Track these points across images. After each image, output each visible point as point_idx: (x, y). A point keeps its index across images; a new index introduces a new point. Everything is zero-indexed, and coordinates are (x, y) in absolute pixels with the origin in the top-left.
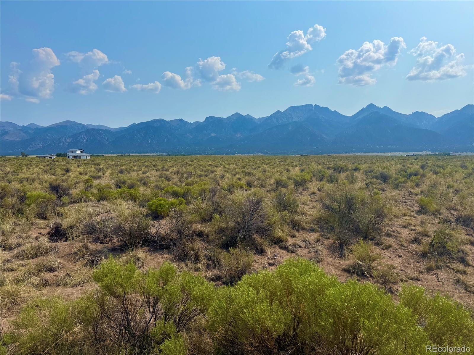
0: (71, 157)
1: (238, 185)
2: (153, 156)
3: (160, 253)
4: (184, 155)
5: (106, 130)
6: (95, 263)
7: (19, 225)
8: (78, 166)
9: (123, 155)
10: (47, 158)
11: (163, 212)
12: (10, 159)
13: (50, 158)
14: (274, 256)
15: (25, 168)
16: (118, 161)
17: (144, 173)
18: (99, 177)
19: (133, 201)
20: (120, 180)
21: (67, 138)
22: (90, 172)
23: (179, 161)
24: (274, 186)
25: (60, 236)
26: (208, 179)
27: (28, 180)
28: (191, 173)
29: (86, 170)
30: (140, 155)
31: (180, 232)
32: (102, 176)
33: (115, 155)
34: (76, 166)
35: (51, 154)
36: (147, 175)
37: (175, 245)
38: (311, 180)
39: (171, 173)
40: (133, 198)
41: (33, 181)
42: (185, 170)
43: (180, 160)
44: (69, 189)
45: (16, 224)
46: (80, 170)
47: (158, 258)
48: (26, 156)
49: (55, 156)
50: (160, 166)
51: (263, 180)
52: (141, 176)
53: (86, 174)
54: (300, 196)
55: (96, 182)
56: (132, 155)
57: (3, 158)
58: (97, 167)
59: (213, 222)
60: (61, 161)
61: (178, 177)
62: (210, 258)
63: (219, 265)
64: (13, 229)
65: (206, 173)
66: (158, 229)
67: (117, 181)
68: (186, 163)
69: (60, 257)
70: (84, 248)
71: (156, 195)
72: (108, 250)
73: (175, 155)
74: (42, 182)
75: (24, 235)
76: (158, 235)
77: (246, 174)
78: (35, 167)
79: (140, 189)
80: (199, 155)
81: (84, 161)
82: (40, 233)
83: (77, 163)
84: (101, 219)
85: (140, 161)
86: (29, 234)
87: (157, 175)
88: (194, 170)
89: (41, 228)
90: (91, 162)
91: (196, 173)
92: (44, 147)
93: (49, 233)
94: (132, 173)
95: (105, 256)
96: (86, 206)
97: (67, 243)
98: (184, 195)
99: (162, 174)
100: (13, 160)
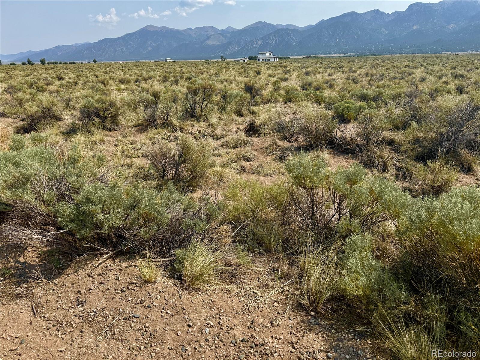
0: (261, 60)
1: (444, 90)
2: (339, 57)
3: (344, 157)
4: (375, 55)
5: (294, 29)
6: (283, 159)
7: (223, 120)
8: (268, 69)
9: (308, 57)
10: (241, 61)
11: (350, 115)
12: (213, 62)
13: (243, 61)
15: (224, 71)
16: (304, 63)
17: (329, 75)
18: (285, 80)
19: (318, 104)
20: (307, 82)
21: (258, 41)
22: (278, 74)
23: (368, 62)
25: (254, 132)
26: (403, 82)
27: (227, 82)
28: (383, 75)
29: (274, 72)
30: (326, 56)
31: (367, 138)
32: (289, 78)
33: (301, 57)
34: (266, 68)
35: (244, 57)
36: (333, 77)
37: (361, 150)
39: (359, 75)
40: (318, 101)
41: (231, 83)
42: (375, 72)
43: (370, 60)
44: (260, 90)
45: (221, 119)
46: (269, 72)
47: (342, 161)
48: (225, 60)
49: (247, 59)
50: (347, 67)
52: (327, 78)
53: (274, 76)
55: (283, 84)
56: (317, 57)
57: (208, 62)
58: (284, 69)
59: (408, 130)
60: (252, 63)
61: (367, 79)
62: (401, 169)
63: (410, 177)
64: (219, 123)
65: (401, 75)
66: (344, 133)
67: (303, 82)
68: (377, 64)
69: (254, 150)
70: (273, 144)
71: (343, 98)
72: (295, 148)
73: (364, 55)
74: (238, 83)
75: (227, 129)
76: (343, 138)
77: (456, 76)
78: (232, 69)
79: (325, 91)
80: (393, 54)
81: (272, 63)
82: (238, 128)
83: (266, 66)
84: (288, 119)
85: (325, 62)
86: (231, 128)
87: (343, 77)
88: (386, 72)
89: (239, 124)
90: (278, 64)
91: (388, 75)
92: (238, 51)
93: (245, 129)
94: (317, 75)
95: (292, 153)
96: (275, 107)
97: (260, 138)
98: (375, 98)
99: (349, 76)
100: (215, 63)
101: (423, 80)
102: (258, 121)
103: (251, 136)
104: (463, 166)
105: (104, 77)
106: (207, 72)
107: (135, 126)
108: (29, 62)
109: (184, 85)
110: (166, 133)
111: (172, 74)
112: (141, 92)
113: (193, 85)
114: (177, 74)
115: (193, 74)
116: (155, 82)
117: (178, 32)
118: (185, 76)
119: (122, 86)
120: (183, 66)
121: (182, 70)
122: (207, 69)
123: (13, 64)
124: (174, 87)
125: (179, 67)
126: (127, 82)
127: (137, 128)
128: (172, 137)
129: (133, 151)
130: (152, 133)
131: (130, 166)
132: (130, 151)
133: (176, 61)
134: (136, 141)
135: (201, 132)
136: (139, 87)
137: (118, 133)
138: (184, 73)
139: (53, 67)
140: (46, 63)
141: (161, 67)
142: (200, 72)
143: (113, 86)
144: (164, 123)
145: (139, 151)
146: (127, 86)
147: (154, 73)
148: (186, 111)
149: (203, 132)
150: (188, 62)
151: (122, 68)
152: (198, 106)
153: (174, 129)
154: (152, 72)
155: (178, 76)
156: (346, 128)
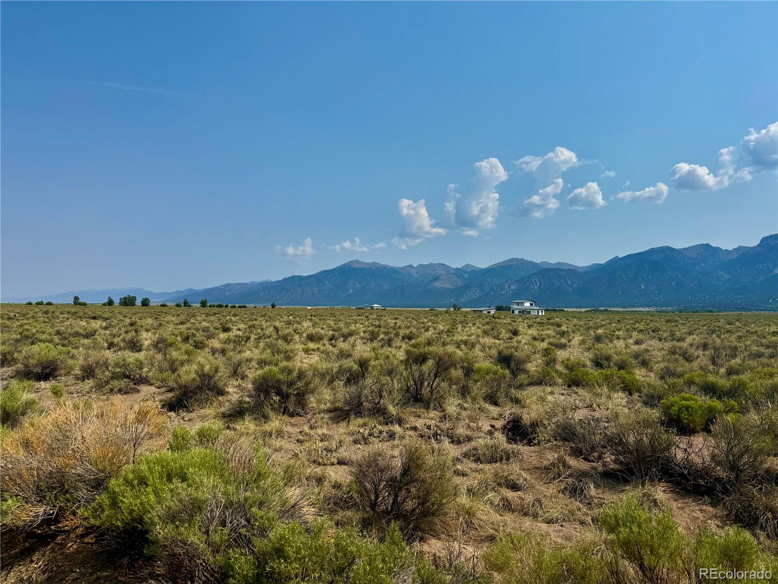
0: (516, 312)
2: (648, 312)
3: (694, 501)
4: (712, 312)
5: (569, 270)
6: (578, 491)
7: (465, 409)
8: (529, 326)
9: (595, 310)
10: (484, 312)
11: (693, 421)
12: (441, 313)
13: (488, 312)
15: (460, 327)
16: (589, 320)
17: (637, 343)
18: (563, 347)
19: (627, 393)
20: (602, 355)
21: (512, 284)
22: (549, 336)
23: (701, 323)
25: (520, 436)
27: (466, 344)
28: (736, 348)
29: (541, 333)
30: (625, 310)
32: (568, 344)
33: (583, 310)
34: (526, 325)
35: (489, 307)
36: (644, 346)
39: (691, 345)
40: (629, 388)
41: (473, 346)
42: (718, 341)
43: (704, 320)
44: (523, 361)
45: (462, 407)
46: (533, 332)
48: (459, 309)
49: (494, 310)
50: (665, 331)
52: (635, 348)
53: (543, 340)
55: (561, 354)
56: (610, 311)
57: (433, 312)
58: (558, 329)
60: (503, 317)
61: (706, 353)
64: (459, 414)
65: (769, 350)
66: (689, 455)
67: (596, 354)
68: (719, 327)
69: (524, 469)
70: (560, 463)
71: (673, 388)
72: (599, 473)
73: (691, 310)
74: (484, 347)
75: (473, 425)
76: (688, 464)
78: (471, 325)
79: (636, 371)
80: (744, 311)
81: (536, 318)
82: (492, 426)
83: (526, 321)
84: (580, 418)
85: (626, 320)
86: (480, 425)
87: (663, 348)
88: (741, 342)
89: (493, 418)
90: (545, 321)
91: (745, 349)
92: (480, 297)
93: (504, 428)
94: (615, 341)
95: (595, 483)
96: (552, 393)
97: (532, 448)
98: (733, 392)
99: (673, 346)
100: (445, 315)
102: (528, 417)
103: (516, 442)
105: (287, 330)
106: (435, 329)
107: (329, 411)
108: (186, 304)
109: (400, 347)
110: (375, 426)
111: (382, 329)
112: (340, 356)
113: (416, 350)
114: (391, 330)
115: (414, 330)
116: (358, 340)
117: (393, 270)
118: (402, 332)
119: (312, 345)
120: (397, 316)
121: (395, 323)
122: (433, 323)
123: (164, 306)
124: (387, 350)
125: (392, 319)
126: (318, 338)
127: (332, 415)
128: (385, 434)
129: (325, 453)
130: (355, 424)
131: (320, 480)
132: (320, 452)
133: (387, 309)
134: (330, 436)
135: (432, 428)
136: (334, 346)
137: (304, 420)
138: (399, 328)
139: (216, 312)
140: (208, 305)
141: (366, 317)
142: (424, 328)
143: (298, 345)
144: (374, 408)
145: (334, 454)
146: (317, 346)
147: (355, 327)
148: (408, 390)
149: (435, 428)
150: (405, 311)
151: (311, 316)
152: (426, 383)
153: (388, 420)
154: (353, 325)
155: (391, 333)
156: (690, 445)
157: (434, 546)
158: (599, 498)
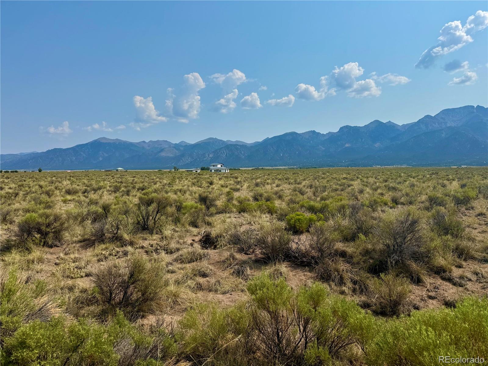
0: (213, 171)
1: (382, 202)
2: (284, 169)
3: (301, 271)
4: (316, 168)
5: (243, 145)
6: (241, 273)
7: (177, 232)
8: (220, 179)
9: (256, 169)
10: (194, 171)
11: (302, 227)
12: (165, 172)
13: (196, 171)
14: (435, 288)
15: (177, 180)
16: (253, 174)
17: (277, 186)
18: (238, 190)
19: (270, 214)
20: (258, 193)
21: (210, 154)
22: (230, 184)
23: (310, 174)
24: (427, 204)
25: (209, 244)
26: (344, 194)
27: (181, 192)
28: (326, 186)
29: (226, 183)
30: (272, 168)
31: (321, 250)
32: (241, 188)
33: (250, 169)
34: (218, 179)
35: (197, 168)
36: (281, 188)
37: (316, 263)
38: (477, 198)
39: (304, 186)
40: (271, 211)
41: (185, 192)
42: (317, 183)
43: (312, 173)
44: (214, 200)
45: (175, 231)
46: (222, 182)
47: (300, 274)
48: (177, 170)
49: (200, 170)
50: (292, 179)
51: (412, 196)
52: (276, 189)
53: (227, 187)
54: (463, 217)
55: (236, 195)
56: (265, 169)
57: (161, 172)
58: (236, 180)
59: (358, 242)
60: (205, 174)
61: (311, 190)
62: (357, 282)
63: (367, 291)
64: (172, 235)
65: (341, 187)
66: (299, 245)
67: (255, 193)
68: (318, 176)
69: (210, 264)
70: (231, 257)
71: (293, 209)
72: (252, 261)
73: (306, 167)
74: (191, 193)
75: (181, 241)
76: (298, 250)
77: (390, 189)
78: (185, 179)
79: (276, 202)
80: (331, 167)
81: (224, 174)
82: (193, 240)
83: (218, 176)
84: (244, 230)
85: (272, 174)
86: (185, 240)
87: (290, 188)
88: (328, 183)
89: (194, 236)
90: (229, 175)
91: (330, 187)
92: (191, 162)
93: (200, 241)
94: (266, 186)
95: (250, 267)
96: (230, 217)
97: (216, 251)
98: (322, 210)
99: (295, 187)
100: (168, 174)
101: (361, 192)
102: (214, 232)
103: (207, 248)
104: (413, 277)
105: (50, 188)
106: (161, 183)
107: (80, 241)
109: (136, 196)
110: (114, 249)
111: (124, 184)
112: (89, 204)
113: (146, 196)
114: (129, 185)
115: (146, 184)
116: (105, 192)
117: (131, 144)
118: (137, 186)
119: (69, 197)
120: (135, 176)
121: (133, 180)
122: (160, 179)
124: (125, 198)
125: (131, 177)
126: (74, 192)
127: (82, 244)
128: (121, 253)
129: (76, 270)
130: (99, 249)
131: (71, 289)
132: (72, 270)
133: (128, 171)
134: (80, 258)
135: (154, 245)
136: (87, 197)
137: (60, 250)
138: (136, 183)
141: (112, 176)
142: (153, 182)
143: (58, 197)
144: (114, 237)
145: (83, 270)
146: (74, 197)
147: (104, 183)
148: (138, 223)
149: (156, 246)
150: (141, 172)
151: (70, 177)
152: (151, 218)
153: (123, 243)
154: (102, 182)
155: (129, 186)
156: (300, 240)
157: (151, 320)
158: (252, 275)
